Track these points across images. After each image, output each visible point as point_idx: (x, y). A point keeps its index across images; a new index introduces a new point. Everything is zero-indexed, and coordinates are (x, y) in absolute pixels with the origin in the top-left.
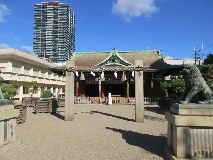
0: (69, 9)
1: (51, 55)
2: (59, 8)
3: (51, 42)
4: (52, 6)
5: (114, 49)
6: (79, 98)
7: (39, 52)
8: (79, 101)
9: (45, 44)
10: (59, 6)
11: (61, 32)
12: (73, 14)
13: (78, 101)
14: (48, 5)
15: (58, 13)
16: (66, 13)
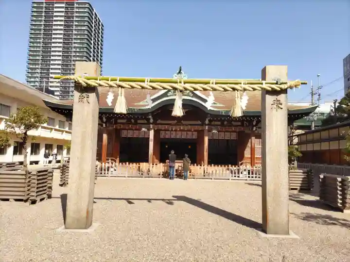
0: (94, 13)
1: (58, 89)
2: (76, 10)
3: (60, 67)
4: (64, 5)
5: (180, 72)
6: (107, 165)
7: (37, 84)
8: (108, 171)
9: (48, 69)
10: (76, 5)
11: (78, 50)
12: (100, 21)
13: (105, 170)
14: (56, 3)
15: (73, 17)
16: (86, 19)
